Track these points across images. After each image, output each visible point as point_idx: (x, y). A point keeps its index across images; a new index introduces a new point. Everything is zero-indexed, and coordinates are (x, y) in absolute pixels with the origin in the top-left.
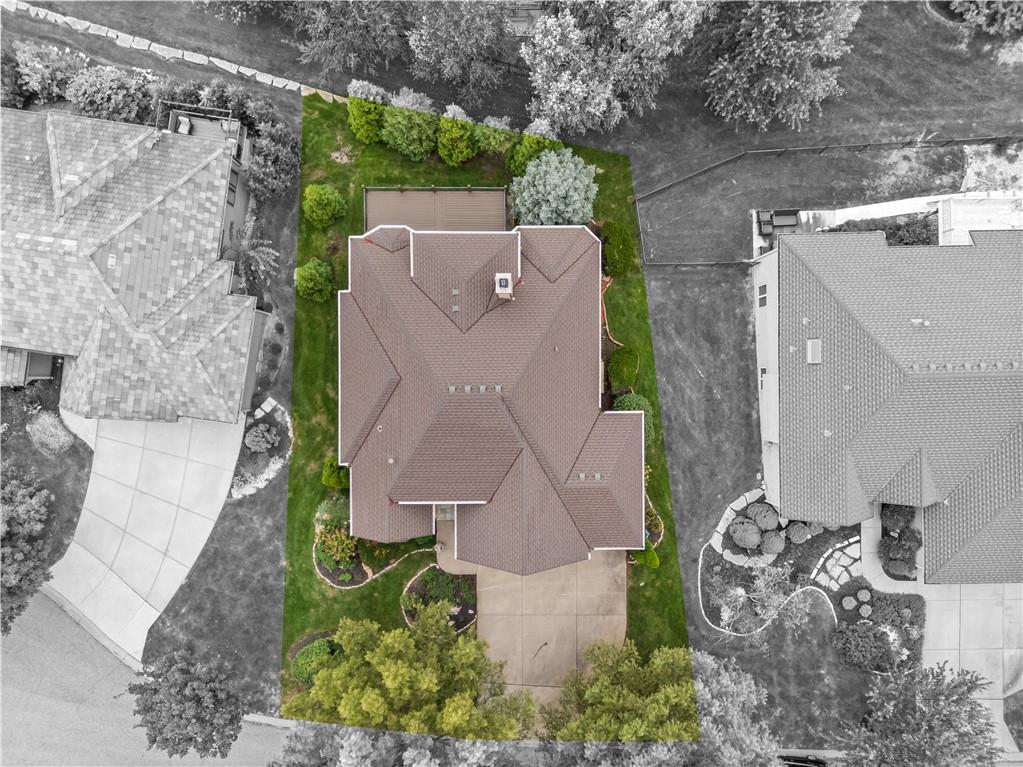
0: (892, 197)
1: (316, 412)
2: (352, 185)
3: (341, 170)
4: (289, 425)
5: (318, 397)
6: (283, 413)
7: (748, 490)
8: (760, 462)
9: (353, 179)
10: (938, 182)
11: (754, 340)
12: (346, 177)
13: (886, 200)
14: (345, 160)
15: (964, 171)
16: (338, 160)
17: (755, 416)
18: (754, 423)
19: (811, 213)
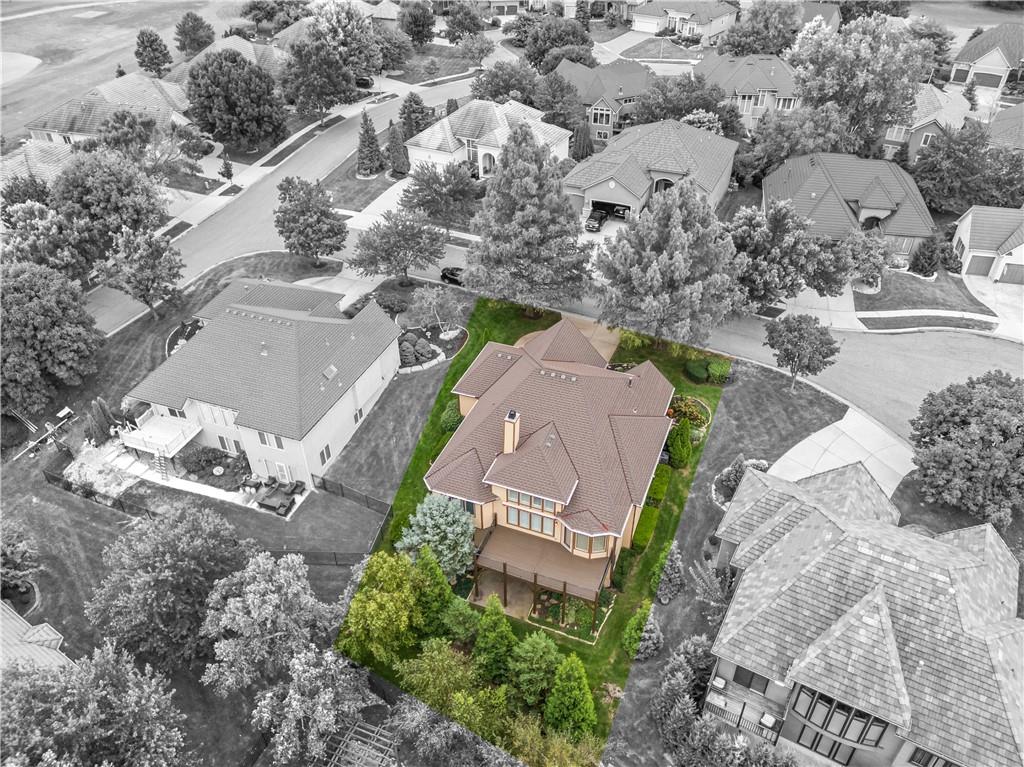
0: (187, 493)
1: (692, 500)
2: (612, 661)
3: (618, 679)
4: (713, 492)
5: (686, 508)
6: (717, 500)
7: (407, 374)
8: (390, 384)
9: (609, 667)
10: (149, 491)
11: (346, 446)
12: (614, 668)
13: (192, 494)
14: (611, 687)
15: (126, 490)
16: (618, 688)
17: (376, 408)
18: (379, 405)
19: (248, 506)
